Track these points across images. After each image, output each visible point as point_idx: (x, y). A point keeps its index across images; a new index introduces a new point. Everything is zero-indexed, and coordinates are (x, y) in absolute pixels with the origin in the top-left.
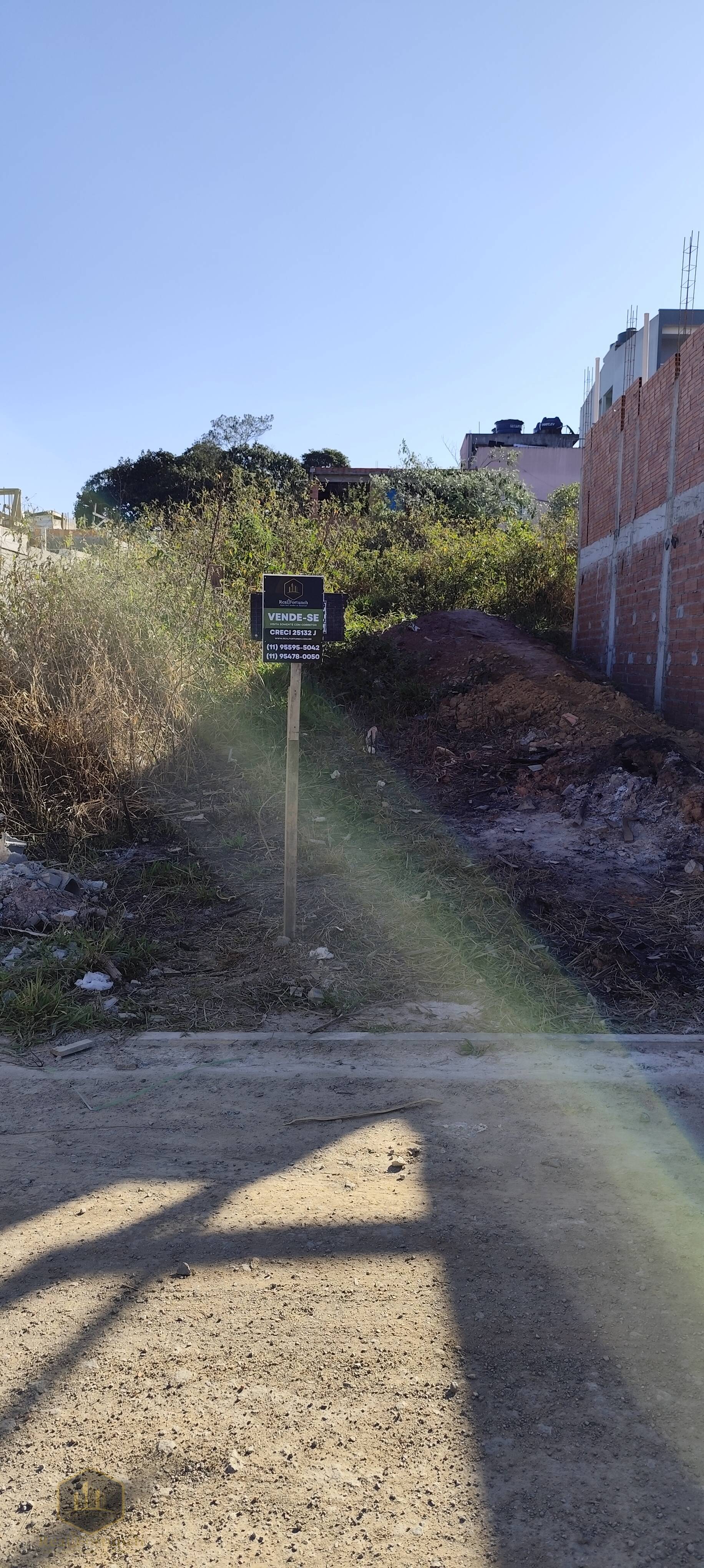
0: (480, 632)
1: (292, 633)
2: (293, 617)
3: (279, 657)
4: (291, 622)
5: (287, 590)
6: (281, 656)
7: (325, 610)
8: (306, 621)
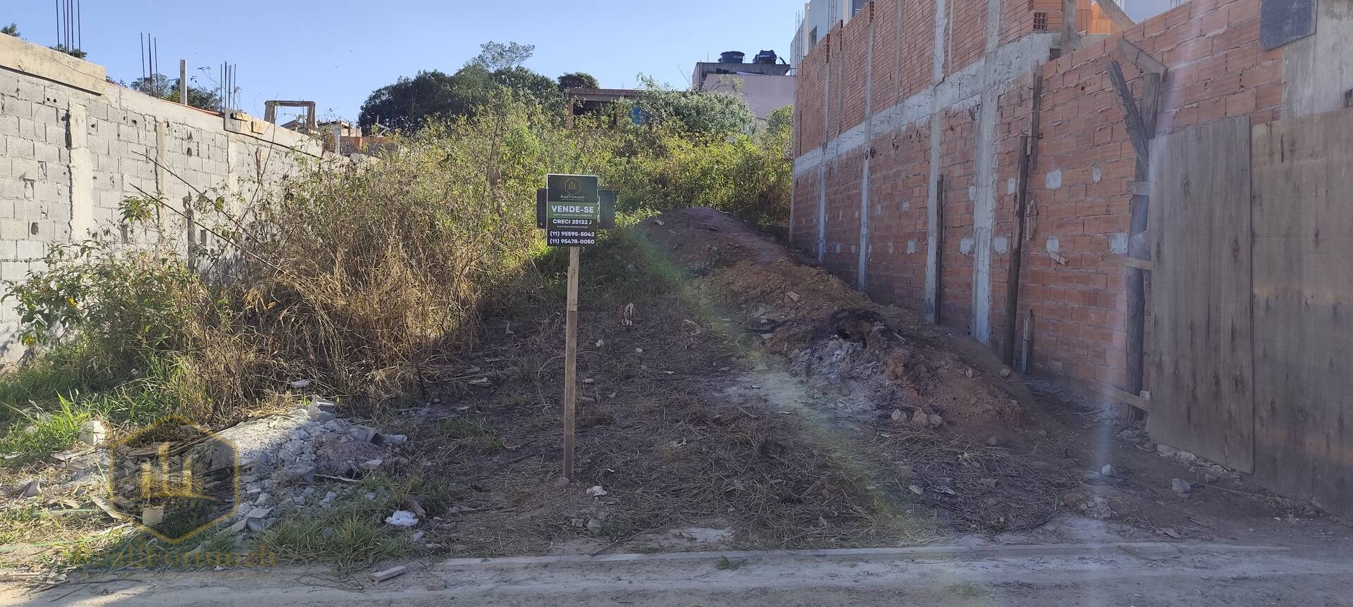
0: (715, 226)
1: (571, 222)
2: (572, 209)
3: (560, 241)
4: (571, 213)
5: (568, 187)
6: (562, 241)
7: (599, 203)
8: (583, 213)
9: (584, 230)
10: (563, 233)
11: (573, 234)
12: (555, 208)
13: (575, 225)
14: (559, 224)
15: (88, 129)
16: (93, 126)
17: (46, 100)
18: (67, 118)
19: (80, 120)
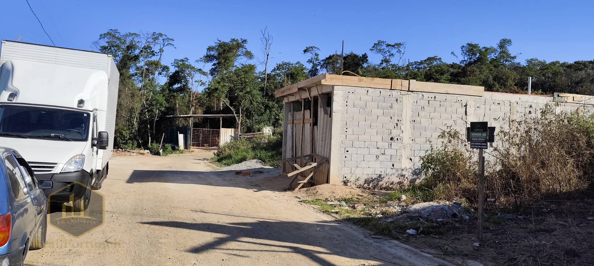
1: (478, 139)
2: (478, 135)
5: (477, 126)
7: (488, 132)
8: (482, 136)
9: (483, 143)
10: (475, 144)
11: (479, 144)
12: (473, 134)
13: (480, 140)
14: (474, 140)
15: (475, 108)
16: (478, 107)
17: (457, 101)
18: (466, 106)
19: (472, 106)
